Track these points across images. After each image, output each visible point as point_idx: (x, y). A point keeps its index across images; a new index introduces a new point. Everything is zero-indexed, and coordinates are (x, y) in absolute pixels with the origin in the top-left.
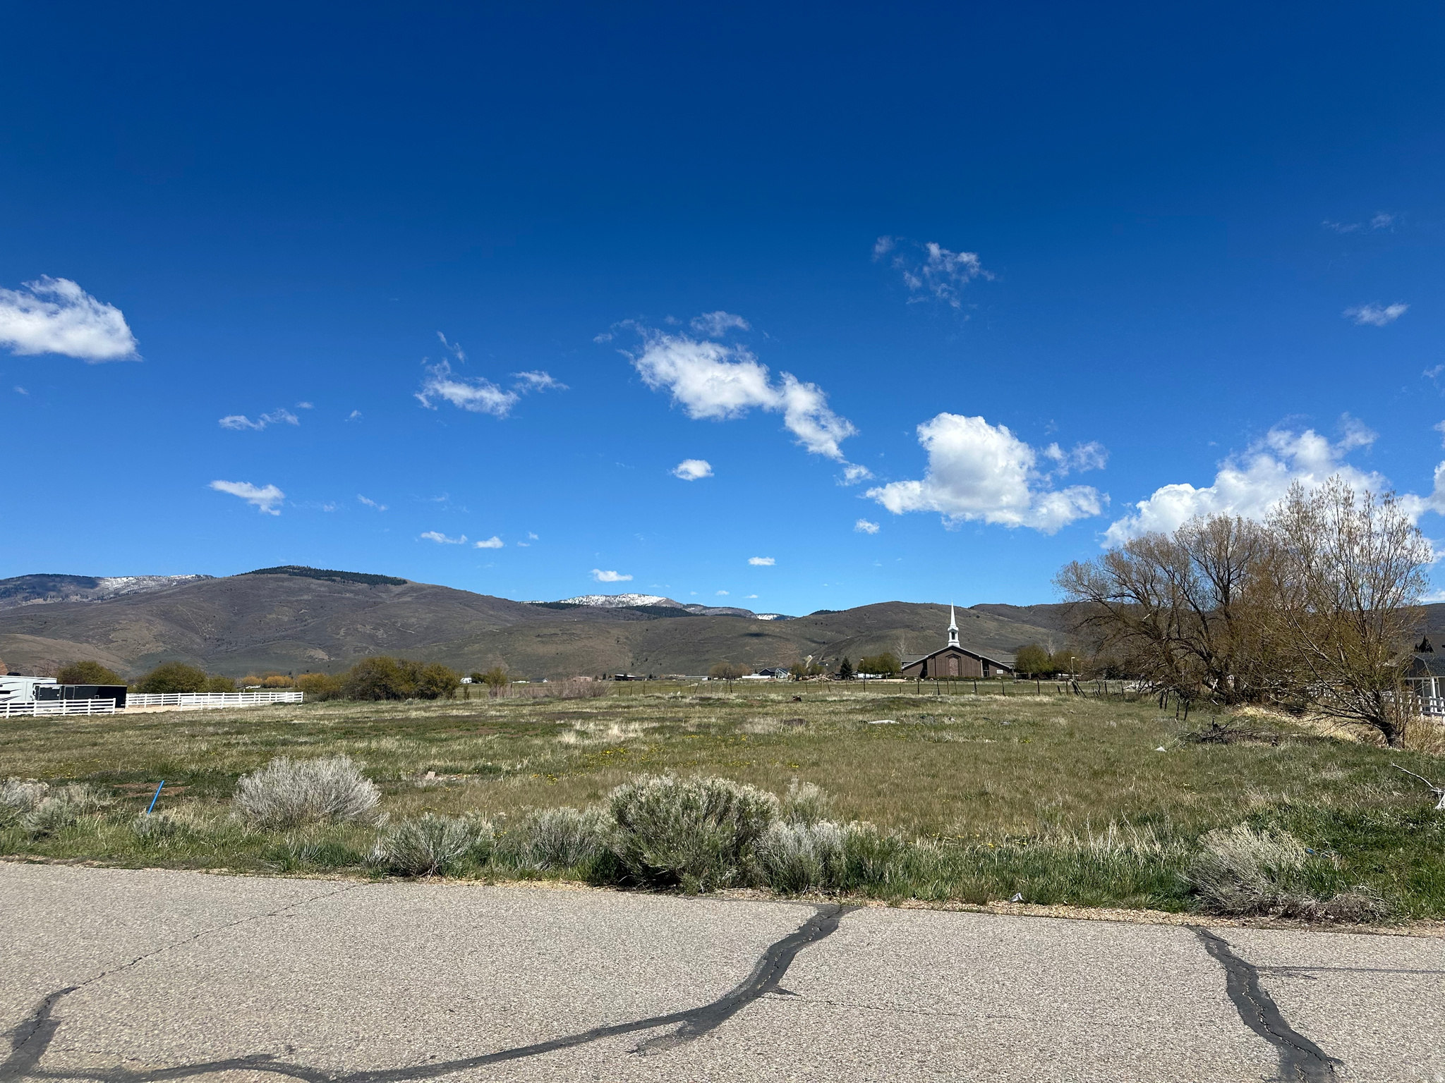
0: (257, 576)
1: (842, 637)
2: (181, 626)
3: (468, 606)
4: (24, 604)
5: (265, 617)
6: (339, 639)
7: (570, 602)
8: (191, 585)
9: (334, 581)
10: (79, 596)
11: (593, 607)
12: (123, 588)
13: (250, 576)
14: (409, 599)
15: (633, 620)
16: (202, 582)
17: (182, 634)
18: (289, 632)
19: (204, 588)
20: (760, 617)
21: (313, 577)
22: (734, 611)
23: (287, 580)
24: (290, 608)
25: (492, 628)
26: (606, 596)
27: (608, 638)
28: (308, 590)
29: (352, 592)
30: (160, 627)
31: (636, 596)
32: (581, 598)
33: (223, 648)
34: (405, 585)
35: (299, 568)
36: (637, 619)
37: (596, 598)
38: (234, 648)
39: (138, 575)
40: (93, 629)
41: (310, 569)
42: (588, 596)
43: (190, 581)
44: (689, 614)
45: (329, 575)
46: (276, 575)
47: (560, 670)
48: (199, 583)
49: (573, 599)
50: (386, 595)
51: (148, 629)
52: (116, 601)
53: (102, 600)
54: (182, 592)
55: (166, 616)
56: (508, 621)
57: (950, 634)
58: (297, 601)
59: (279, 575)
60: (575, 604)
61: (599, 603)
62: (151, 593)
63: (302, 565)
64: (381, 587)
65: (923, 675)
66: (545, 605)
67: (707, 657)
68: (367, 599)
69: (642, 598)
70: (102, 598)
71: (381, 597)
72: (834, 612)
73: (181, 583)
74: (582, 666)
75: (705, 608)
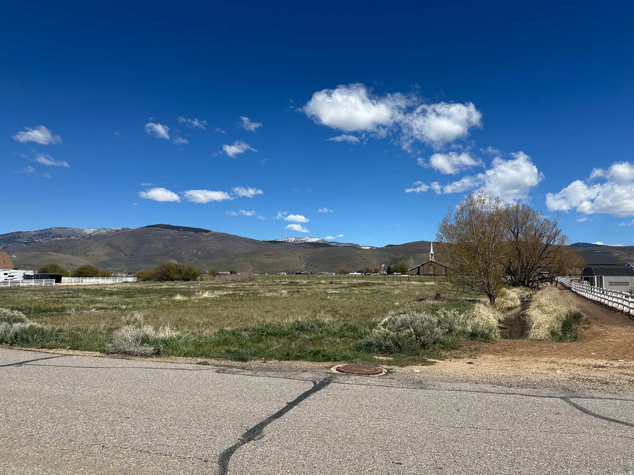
0: (148, 228)
1: (398, 257)
2: (116, 249)
3: (236, 242)
4: (52, 240)
5: (151, 246)
6: (182, 255)
7: (280, 240)
8: (120, 232)
9: (180, 230)
10: (75, 236)
11: (290, 243)
12: (92, 233)
13: (143, 229)
14: (212, 239)
15: (307, 248)
16: (125, 231)
17: (117, 253)
18: (161, 252)
19: (125, 233)
20: (363, 248)
21: (171, 229)
22: (351, 245)
23: (160, 230)
24: (162, 242)
25: (246, 251)
26: (296, 238)
27: (295, 256)
28: (169, 234)
29: (187, 235)
30: (107, 250)
31: (309, 238)
32: (285, 239)
33: (134, 259)
34: (210, 233)
35: (165, 225)
36: (309, 248)
37: (291, 239)
38: (138, 259)
39: (98, 228)
40: (80, 250)
41: (170, 226)
42: (288, 238)
43: (120, 230)
44: (331, 246)
45: (178, 228)
46: (155, 228)
47: (275, 269)
48: (123, 231)
49: (281, 239)
50: (203, 237)
51: (103, 251)
52: (89, 239)
53: (84, 238)
54: (116, 235)
55: (110, 245)
56: (253, 248)
57: (430, 255)
58: (164, 239)
59: (157, 228)
60: (282, 241)
61: (293, 241)
62: (104, 236)
63: (166, 224)
64: (200, 233)
65: (418, 273)
66: (269, 242)
67: (338, 265)
68: (194, 238)
69: (311, 239)
70: (84, 237)
71: (200, 238)
72: (395, 245)
73: (116, 231)
74: (284, 268)
75: (339, 243)
